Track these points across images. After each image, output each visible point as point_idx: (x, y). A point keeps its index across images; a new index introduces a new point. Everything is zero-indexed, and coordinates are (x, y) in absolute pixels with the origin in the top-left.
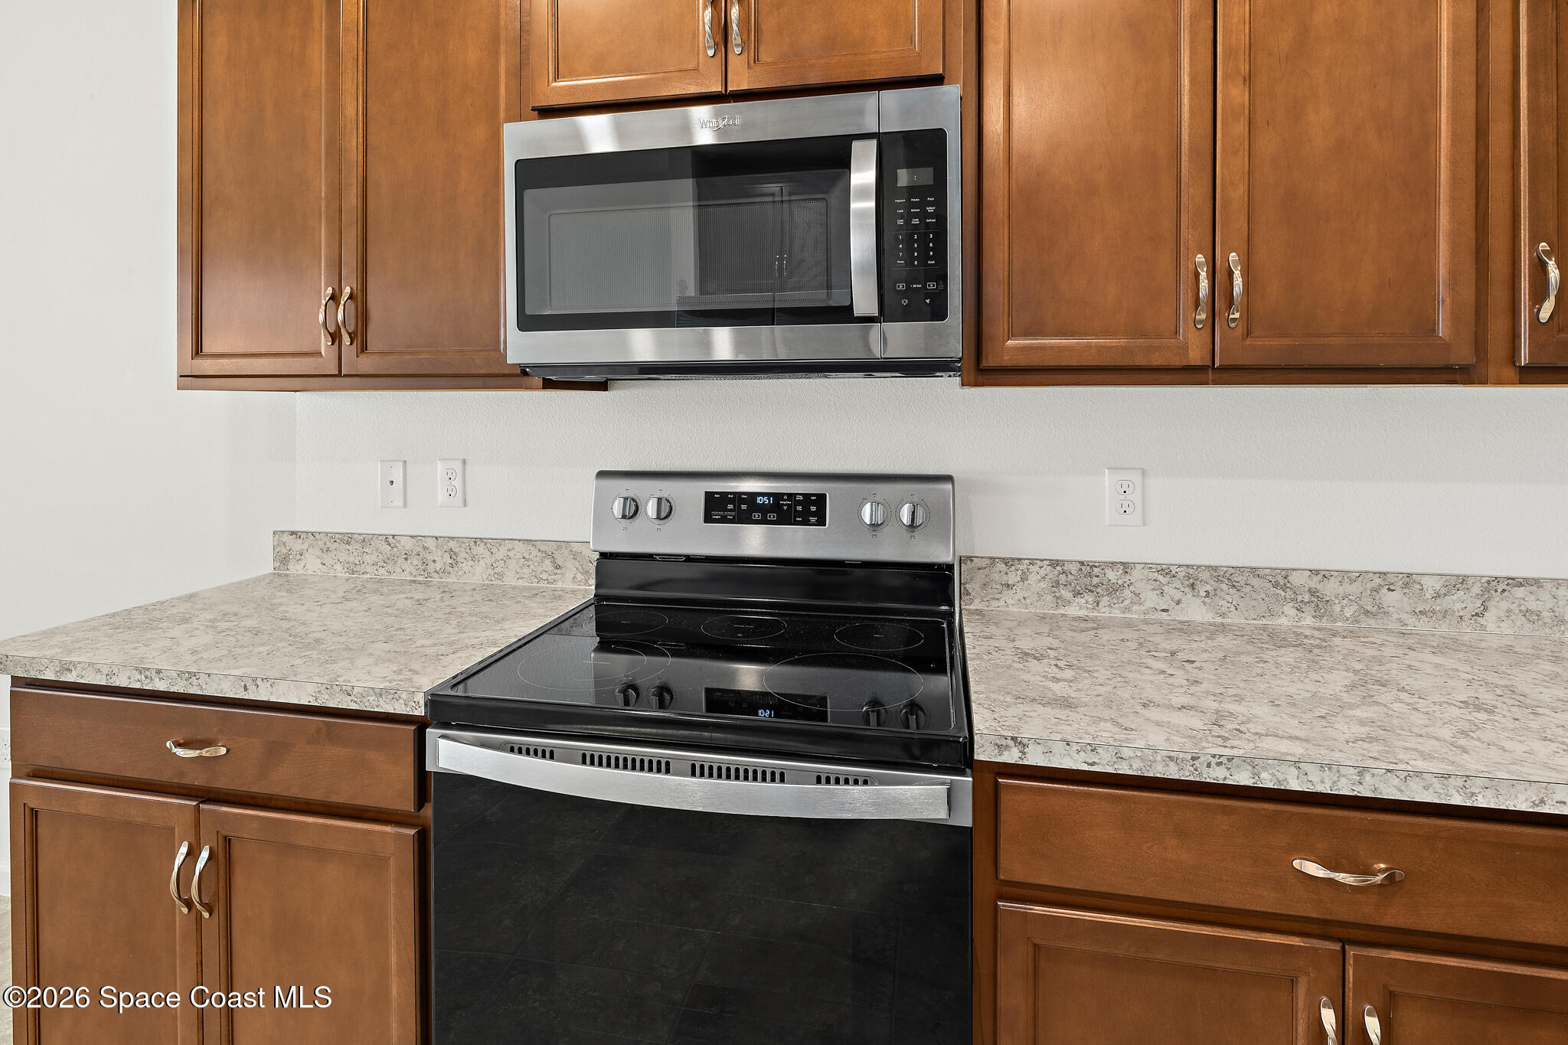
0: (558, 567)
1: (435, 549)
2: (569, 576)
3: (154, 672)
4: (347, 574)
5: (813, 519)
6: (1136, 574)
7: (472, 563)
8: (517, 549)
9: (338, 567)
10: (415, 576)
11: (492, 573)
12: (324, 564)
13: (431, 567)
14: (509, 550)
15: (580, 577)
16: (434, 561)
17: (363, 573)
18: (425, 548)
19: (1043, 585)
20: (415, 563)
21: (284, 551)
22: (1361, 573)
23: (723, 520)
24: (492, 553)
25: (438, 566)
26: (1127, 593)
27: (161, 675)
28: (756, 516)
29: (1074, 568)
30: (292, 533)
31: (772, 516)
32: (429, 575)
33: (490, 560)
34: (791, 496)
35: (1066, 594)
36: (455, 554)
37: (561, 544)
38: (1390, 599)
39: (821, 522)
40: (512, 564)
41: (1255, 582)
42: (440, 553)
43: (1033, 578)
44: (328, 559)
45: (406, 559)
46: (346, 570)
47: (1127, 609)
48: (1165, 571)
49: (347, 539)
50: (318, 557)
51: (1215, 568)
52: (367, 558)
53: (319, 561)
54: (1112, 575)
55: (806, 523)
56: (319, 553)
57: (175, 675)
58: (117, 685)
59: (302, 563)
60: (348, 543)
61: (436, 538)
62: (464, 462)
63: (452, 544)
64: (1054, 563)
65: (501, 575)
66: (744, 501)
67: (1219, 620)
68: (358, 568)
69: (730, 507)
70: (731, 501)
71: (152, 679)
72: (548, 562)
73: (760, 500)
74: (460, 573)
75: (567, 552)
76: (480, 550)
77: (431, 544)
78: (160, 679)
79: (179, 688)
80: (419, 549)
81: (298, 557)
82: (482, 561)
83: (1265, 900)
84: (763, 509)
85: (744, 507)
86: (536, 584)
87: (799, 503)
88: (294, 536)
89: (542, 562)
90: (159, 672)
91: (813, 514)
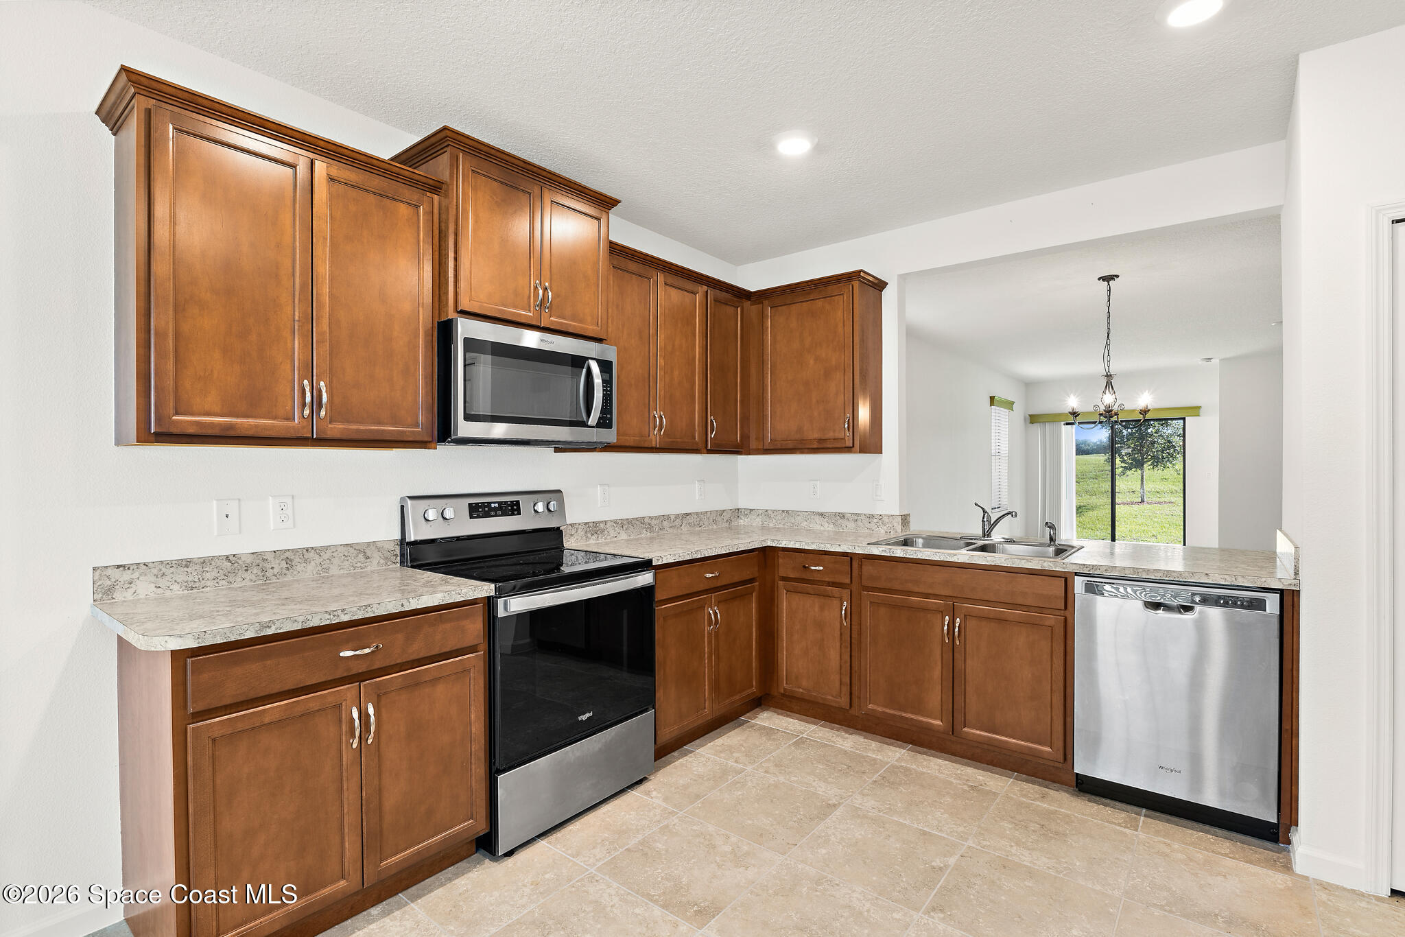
0: (368, 558)
1: (272, 559)
2: (375, 562)
3: (340, 612)
4: (186, 592)
5: (516, 512)
6: (609, 524)
7: (305, 565)
8: (339, 550)
9: (176, 587)
10: (255, 582)
11: (320, 568)
12: (159, 587)
13: (270, 573)
14: (333, 552)
15: (382, 561)
16: (272, 568)
17: (203, 588)
18: (264, 560)
19: (582, 533)
20: (255, 571)
21: (109, 583)
22: (659, 516)
23: (478, 517)
24: (320, 556)
25: (276, 571)
26: (606, 532)
27: (345, 612)
28: (492, 513)
29: (591, 525)
30: (119, 567)
31: (499, 513)
32: (268, 579)
33: (318, 560)
34: (506, 502)
35: (589, 535)
36: (291, 560)
37: (369, 544)
38: (665, 523)
39: (519, 513)
40: (336, 561)
41: (637, 522)
42: (278, 562)
43: (580, 530)
44: (163, 582)
45: (246, 570)
46: (184, 588)
47: (606, 539)
48: (616, 522)
49: (186, 563)
50: (151, 582)
51: (628, 519)
52: (207, 575)
53: (153, 585)
54: (602, 526)
55: (513, 514)
56: (153, 579)
57: (355, 609)
58: (311, 625)
59: (131, 591)
60: (187, 566)
61: (274, 552)
62: (293, 497)
63: (288, 554)
64: (586, 524)
65: (327, 569)
66: (486, 507)
67: (629, 538)
68: (197, 584)
69: (480, 510)
70: (480, 507)
71: (338, 616)
72: (361, 556)
73: (493, 505)
74: (295, 573)
75: (374, 548)
76: (312, 554)
77: (270, 557)
78: (344, 615)
79: (359, 616)
80: (258, 561)
81: (127, 586)
82: (312, 562)
83: (702, 587)
84: (495, 509)
85: (486, 509)
86: (352, 571)
87: (509, 505)
88: (122, 569)
89: (357, 556)
90: (343, 610)
91: (515, 510)
